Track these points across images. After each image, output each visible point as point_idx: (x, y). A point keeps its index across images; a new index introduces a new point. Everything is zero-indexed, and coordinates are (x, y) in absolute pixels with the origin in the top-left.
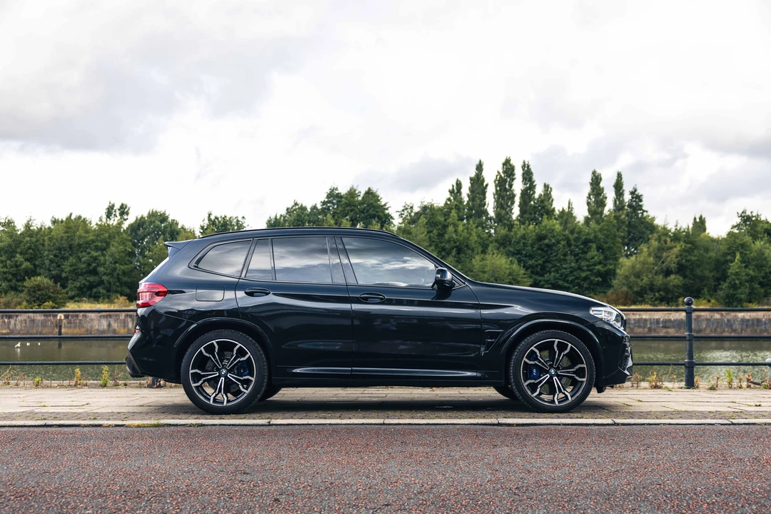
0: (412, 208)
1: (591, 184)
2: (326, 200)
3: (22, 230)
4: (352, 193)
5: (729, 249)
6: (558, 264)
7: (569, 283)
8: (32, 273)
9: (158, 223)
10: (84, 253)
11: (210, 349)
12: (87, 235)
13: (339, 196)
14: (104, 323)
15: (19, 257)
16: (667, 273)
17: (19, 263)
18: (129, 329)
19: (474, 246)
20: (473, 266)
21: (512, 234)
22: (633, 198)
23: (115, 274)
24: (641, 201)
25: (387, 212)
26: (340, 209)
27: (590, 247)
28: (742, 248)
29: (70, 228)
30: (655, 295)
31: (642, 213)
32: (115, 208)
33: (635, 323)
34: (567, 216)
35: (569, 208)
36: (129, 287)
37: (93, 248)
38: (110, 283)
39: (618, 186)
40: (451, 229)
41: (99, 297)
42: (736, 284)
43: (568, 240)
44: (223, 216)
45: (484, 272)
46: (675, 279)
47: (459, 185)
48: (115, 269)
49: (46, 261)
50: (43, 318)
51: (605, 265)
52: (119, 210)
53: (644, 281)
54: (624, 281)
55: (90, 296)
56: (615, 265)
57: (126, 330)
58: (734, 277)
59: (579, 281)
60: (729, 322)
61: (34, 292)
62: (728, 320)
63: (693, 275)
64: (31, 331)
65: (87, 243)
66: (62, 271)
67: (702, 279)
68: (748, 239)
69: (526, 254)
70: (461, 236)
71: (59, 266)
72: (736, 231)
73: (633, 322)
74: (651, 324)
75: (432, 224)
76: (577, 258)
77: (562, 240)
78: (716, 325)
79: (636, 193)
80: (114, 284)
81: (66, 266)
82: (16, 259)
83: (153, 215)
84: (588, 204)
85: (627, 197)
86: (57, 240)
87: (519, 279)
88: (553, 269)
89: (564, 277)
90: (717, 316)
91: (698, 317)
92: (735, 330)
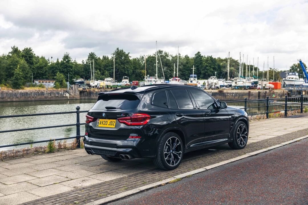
5: (11, 63)
28: (17, 63)
42: (18, 78)
58: (17, 75)
60: (16, 95)
62: (15, 93)
72: (11, 55)
78: (10, 95)
90: (11, 92)
91: (3, 92)
92: (18, 98)
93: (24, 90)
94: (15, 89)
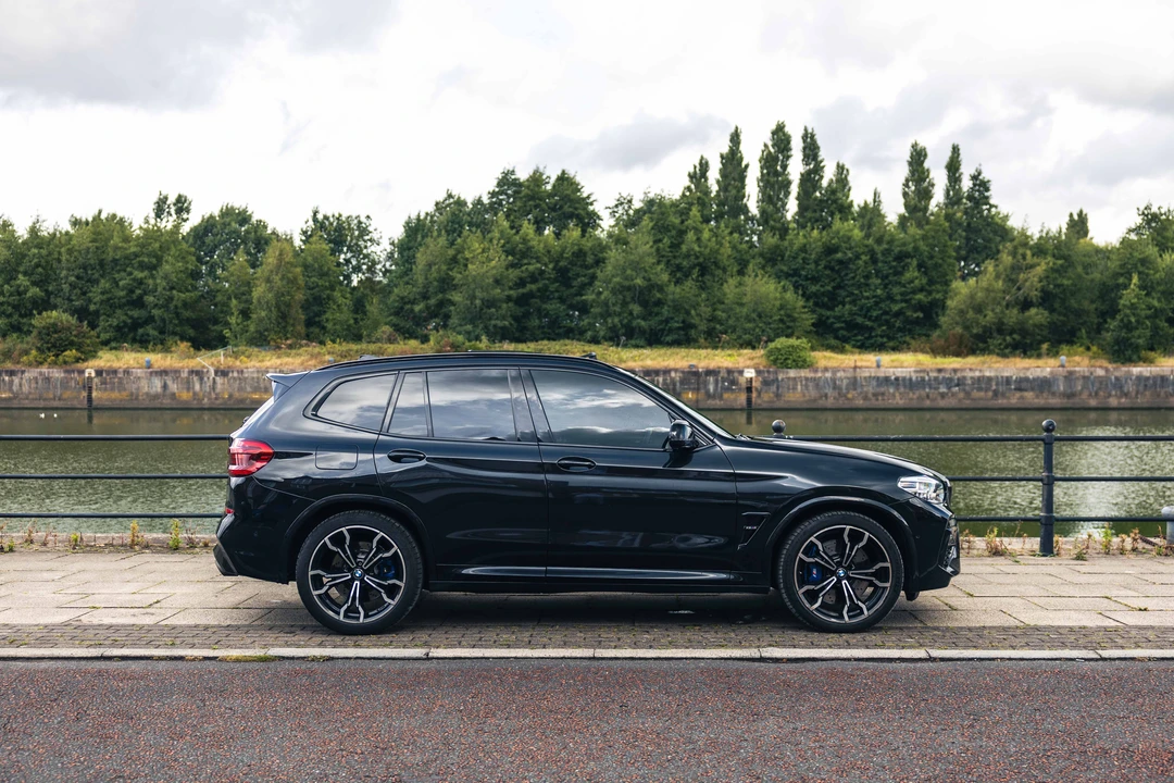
0: (630, 201)
1: (910, 164)
2: (497, 190)
3: (26, 236)
4: (537, 179)
5: (1122, 266)
6: (856, 292)
7: (873, 321)
8: (44, 305)
9: (235, 225)
10: (123, 274)
11: (338, 540)
12: (125, 246)
13: (516, 183)
14: (157, 384)
15: (22, 280)
16: (1026, 305)
17: (22, 288)
18: (195, 394)
19: (727, 263)
20: (725, 295)
21: (786, 243)
22: (975, 185)
23: (172, 306)
24: (987, 190)
25: (591, 208)
26: (519, 204)
27: (907, 265)
28: (1142, 265)
29: (99, 233)
30: (1005, 340)
31: (989, 210)
32: (168, 202)
33: (973, 384)
34: (871, 214)
35: (875, 201)
36: (193, 327)
37: (136, 265)
38: (163, 320)
39: (953, 167)
40: (691, 236)
41: (148, 342)
42: (1130, 322)
43: (872, 253)
44: (337, 215)
45: (742, 305)
46: (1037, 315)
47: (704, 166)
48: (171, 299)
49: (64, 286)
50: (62, 375)
51: (930, 293)
52: (175, 205)
53: (988, 318)
54: (957, 318)
55: (134, 341)
56: (946, 292)
57: (191, 394)
58: (1128, 311)
59: (888, 317)
60: (1119, 384)
61: (48, 335)
62: (1117, 379)
63: (1065, 308)
64: (45, 396)
65: (126, 258)
66: (90, 301)
67: (1079, 313)
68: (1152, 251)
69: (806, 276)
70: (706, 247)
71: (84, 294)
72: (1133, 237)
73: (970, 382)
74: (997, 384)
75: (661, 228)
76: (886, 281)
77: (863, 253)
78: (1097, 385)
79: (981, 177)
80: (171, 322)
81: (96, 294)
82: (18, 282)
83: (228, 212)
84: (905, 195)
85: (966, 184)
86: (80, 252)
87: (796, 315)
88: (848, 299)
89: (864, 312)
90: (1100, 372)
91: (1071, 373)
92: (1126, 395)
93: (1153, 369)
94: (1119, 364)
